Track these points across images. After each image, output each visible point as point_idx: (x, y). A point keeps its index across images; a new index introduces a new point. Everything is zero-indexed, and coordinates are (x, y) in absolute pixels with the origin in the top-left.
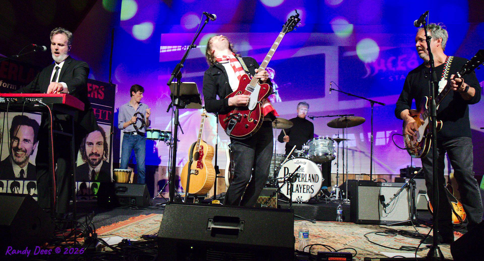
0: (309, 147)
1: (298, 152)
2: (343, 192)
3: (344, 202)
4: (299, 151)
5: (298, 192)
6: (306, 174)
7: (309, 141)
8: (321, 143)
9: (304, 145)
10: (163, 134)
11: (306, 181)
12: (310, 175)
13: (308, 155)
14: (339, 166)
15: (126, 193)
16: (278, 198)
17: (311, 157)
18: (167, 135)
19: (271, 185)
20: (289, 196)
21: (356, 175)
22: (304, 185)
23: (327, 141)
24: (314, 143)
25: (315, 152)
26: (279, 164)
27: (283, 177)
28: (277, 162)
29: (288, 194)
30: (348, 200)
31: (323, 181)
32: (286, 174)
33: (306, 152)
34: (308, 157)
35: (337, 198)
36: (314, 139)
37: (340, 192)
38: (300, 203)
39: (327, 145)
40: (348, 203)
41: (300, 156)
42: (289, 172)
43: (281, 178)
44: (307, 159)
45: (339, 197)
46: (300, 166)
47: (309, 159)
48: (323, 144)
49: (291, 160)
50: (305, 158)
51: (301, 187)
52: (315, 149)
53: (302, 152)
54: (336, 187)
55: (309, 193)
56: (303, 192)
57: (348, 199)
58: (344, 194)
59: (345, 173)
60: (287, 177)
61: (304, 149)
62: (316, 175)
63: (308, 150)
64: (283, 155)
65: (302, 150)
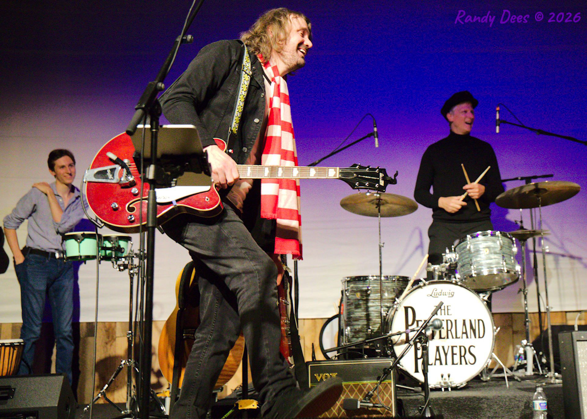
0: (458, 255)
1: (434, 270)
2: (542, 356)
3: (547, 381)
4: (437, 267)
5: (441, 364)
6: (456, 321)
7: (457, 242)
8: (484, 245)
9: (447, 251)
10: (108, 244)
11: (456, 337)
12: (464, 321)
13: (458, 276)
14: (528, 296)
15: (9, 401)
16: (396, 383)
17: (465, 279)
18: (119, 246)
19: (377, 351)
20: (420, 377)
21: (568, 314)
22: (452, 347)
23: (499, 240)
24: (468, 247)
25: (472, 267)
26: (392, 299)
27: (403, 329)
28: (386, 295)
29: (417, 371)
30: (557, 374)
31: (495, 333)
32: (410, 323)
33: (452, 270)
34: (458, 280)
35: (530, 372)
36: (469, 236)
37: (536, 357)
38: (446, 389)
39: (498, 250)
40: (557, 381)
41: (439, 279)
42: (417, 319)
43: (399, 334)
44: (456, 284)
45: (536, 369)
46: (442, 304)
47: (459, 283)
48: (488, 247)
49: (420, 290)
50: (451, 283)
51: (446, 352)
52: (473, 261)
53: (444, 269)
54: (526, 345)
55: (466, 364)
56: (453, 364)
57: (555, 372)
58: (544, 360)
59: (543, 310)
60: (413, 330)
61: (446, 262)
62: (479, 320)
63: (456, 264)
64: (400, 277)
65: (444, 264)
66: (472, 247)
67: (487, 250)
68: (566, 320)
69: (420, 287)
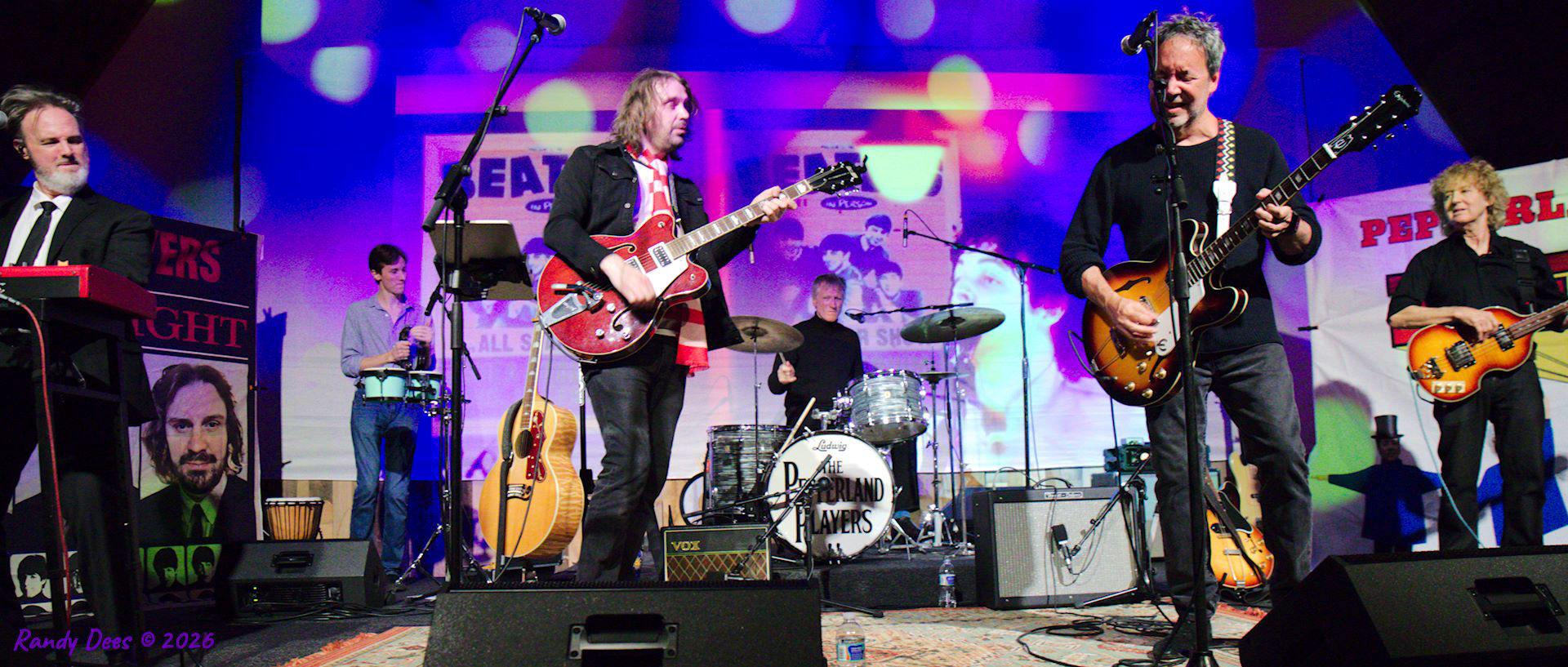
0: (852, 400)
1: (822, 418)
2: (952, 524)
3: (957, 552)
4: (826, 414)
5: (829, 532)
6: (848, 480)
7: (851, 383)
8: (885, 386)
9: (839, 394)
10: (416, 384)
11: (848, 500)
12: (858, 480)
13: (852, 425)
14: (938, 451)
16: (771, 555)
17: (861, 429)
18: (430, 386)
19: (750, 515)
20: (802, 547)
21: (987, 474)
22: (843, 512)
23: (902, 380)
24: (864, 390)
25: (869, 414)
26: (769, 453)
27: (783, 490)
28: (763, 449)
29: (799, 540)
30: (969, 544)
31: (897, 495)
32: (791, 482)
33: (845, 418)
34: (851, 430)
35: (938, 543)
36: (866, 376)
37: (946, 525)
38: (835, 562)
39: (901, 393)
40: (970, 552)
41: (828, 428)
42: (800, 477)
43: (777, 495)
44: (849, 434)
45: (945, 539)
46: (829, 457)
47: (853, 434)
48: (890, 390)
49: (804, 441)
50: (843, 433)
51: (835, 517)
52: (871, 406)
53: (834, 417)
54: (934, 511)
55: (860, 532)
56: (843, 532)
57: (968, 542)
58: (956, 529)
59: (956, 469)
60: (794, 491)
61: (837, 409)
62: (876, 479)
63: (850, 410)
64: (780, 426)
65: (834, 410)
66: (869, 389)
67: (889, 393)
68: (986, 483)
69: (804, 438)
